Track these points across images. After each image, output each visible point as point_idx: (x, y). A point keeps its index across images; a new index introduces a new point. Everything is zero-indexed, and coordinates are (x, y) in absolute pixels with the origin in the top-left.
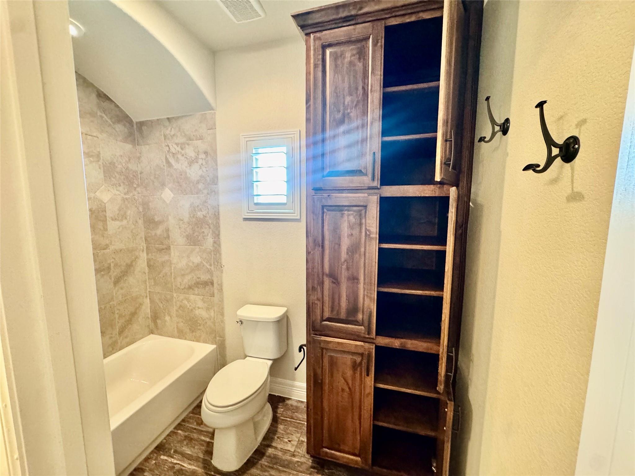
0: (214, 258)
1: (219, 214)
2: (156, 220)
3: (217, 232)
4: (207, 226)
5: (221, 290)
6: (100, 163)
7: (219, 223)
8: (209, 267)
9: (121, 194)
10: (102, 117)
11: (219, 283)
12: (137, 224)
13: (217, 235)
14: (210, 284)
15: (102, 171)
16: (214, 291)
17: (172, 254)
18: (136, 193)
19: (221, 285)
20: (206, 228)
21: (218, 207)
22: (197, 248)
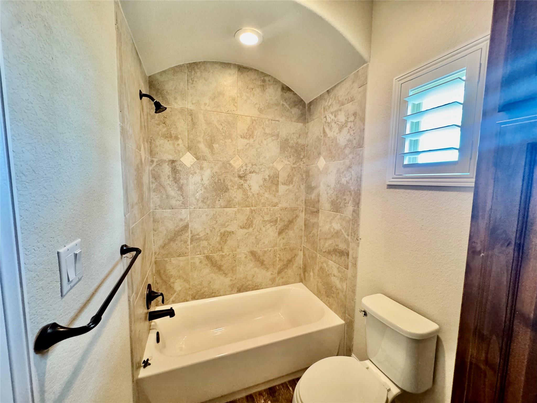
0: (352, 228)
1: (361, 180)
2: (312, 186)
3: (357, 200)
4: (348, 193)
5: (355, 265)
6: (278, 140)
7: (360, 190)
8: (346, 236)
9: (291, 164)
10: (283, 105)
11: (354, 256)
12: (300, 189)
13: (357, 204)
14: (346, 255)
15: (279, 146)
16: (348, 263)
17: (320, 217)
18: (302, 163)
19: (355, 259)
20: (347, 195)
21: (361, 173)
22: (338, 215)
